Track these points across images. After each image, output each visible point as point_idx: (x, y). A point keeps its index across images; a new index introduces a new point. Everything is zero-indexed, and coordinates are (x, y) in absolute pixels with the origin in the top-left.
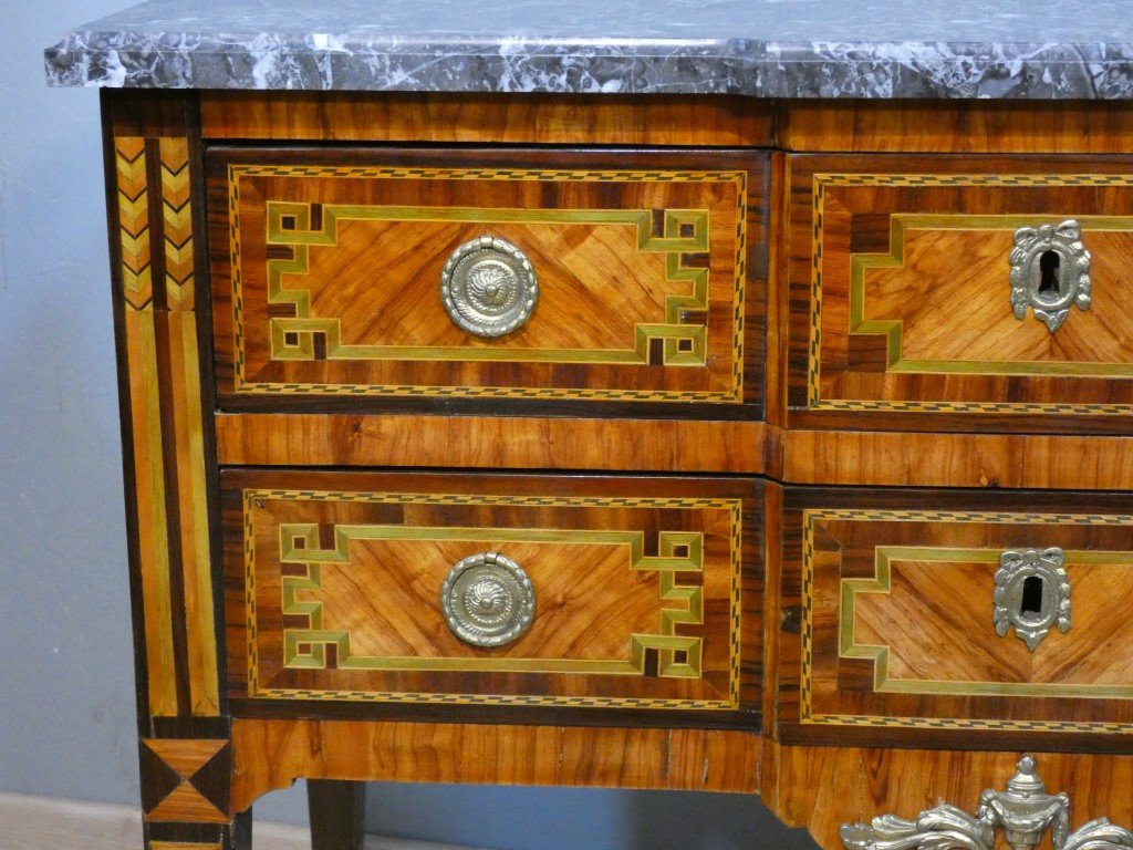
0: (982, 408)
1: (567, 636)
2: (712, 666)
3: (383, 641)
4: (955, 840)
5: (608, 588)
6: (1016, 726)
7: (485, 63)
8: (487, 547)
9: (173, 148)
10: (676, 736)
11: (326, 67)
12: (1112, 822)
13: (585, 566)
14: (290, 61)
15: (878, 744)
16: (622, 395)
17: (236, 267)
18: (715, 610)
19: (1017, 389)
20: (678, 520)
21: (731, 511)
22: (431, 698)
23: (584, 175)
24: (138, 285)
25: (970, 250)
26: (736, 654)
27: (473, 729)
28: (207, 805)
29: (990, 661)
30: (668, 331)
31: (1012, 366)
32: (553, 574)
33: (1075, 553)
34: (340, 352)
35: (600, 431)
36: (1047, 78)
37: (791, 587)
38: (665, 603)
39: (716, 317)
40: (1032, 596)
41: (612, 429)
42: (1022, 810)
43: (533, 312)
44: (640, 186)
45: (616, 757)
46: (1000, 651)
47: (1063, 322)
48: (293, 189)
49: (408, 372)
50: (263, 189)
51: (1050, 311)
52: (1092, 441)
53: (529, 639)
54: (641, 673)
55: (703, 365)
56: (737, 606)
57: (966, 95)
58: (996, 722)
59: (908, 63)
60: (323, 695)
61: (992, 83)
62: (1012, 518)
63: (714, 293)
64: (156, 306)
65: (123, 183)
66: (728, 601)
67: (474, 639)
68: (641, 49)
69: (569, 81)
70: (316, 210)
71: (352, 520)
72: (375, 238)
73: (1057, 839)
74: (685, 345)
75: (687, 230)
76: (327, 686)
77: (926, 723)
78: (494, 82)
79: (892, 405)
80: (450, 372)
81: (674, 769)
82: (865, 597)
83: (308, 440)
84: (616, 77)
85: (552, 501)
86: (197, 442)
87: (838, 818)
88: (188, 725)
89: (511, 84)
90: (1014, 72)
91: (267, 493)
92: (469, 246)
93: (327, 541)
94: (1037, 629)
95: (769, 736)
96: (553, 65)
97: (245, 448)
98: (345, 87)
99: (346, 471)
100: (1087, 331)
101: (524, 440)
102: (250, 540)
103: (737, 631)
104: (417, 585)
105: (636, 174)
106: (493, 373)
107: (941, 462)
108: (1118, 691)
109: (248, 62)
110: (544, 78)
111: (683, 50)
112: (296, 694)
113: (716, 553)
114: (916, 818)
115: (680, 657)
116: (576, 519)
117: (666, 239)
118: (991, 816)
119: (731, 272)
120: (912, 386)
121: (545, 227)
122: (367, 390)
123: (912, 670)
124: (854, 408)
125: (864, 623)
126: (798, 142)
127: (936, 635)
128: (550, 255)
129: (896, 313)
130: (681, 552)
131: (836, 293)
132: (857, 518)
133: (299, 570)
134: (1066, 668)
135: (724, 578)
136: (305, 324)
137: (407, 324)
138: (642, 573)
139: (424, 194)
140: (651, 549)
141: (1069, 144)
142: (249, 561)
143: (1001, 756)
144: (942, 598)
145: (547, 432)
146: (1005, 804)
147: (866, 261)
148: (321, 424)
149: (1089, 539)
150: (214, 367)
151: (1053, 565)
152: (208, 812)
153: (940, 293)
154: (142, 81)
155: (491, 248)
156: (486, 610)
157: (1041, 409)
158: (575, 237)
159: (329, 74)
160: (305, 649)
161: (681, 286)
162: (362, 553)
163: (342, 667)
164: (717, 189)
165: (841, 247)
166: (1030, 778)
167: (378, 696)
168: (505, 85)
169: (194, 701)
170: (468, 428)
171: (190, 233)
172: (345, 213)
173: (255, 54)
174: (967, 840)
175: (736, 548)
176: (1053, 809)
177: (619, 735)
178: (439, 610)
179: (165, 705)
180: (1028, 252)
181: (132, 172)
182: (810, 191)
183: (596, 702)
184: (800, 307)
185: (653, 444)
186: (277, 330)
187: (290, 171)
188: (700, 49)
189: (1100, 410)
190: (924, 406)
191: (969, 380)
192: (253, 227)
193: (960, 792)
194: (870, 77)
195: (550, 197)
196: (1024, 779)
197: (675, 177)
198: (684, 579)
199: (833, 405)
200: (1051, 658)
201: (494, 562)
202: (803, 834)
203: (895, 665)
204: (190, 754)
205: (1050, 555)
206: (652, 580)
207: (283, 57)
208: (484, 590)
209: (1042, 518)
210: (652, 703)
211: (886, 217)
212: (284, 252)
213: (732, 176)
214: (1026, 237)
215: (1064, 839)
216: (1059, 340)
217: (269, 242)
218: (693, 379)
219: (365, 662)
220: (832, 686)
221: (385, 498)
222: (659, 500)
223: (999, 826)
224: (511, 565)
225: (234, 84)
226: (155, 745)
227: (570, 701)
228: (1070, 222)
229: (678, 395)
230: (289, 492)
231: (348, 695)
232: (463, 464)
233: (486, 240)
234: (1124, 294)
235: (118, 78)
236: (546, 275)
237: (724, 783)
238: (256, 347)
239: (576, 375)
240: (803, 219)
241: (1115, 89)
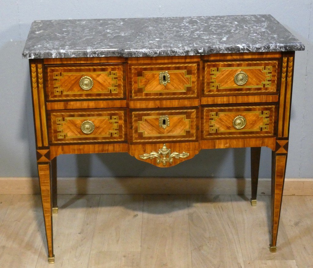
0: (156, 97)
1: (99, 131)
2: (120, 135)
3: (73, 134)
4: (155, 156)
5: (105, 124)
6: (163, 140)
7: (85, 53)
8: (87, 120)
9: (40, 66)
10: (115, 145)
11: (63, 55)
12: (177, 152)
13: (101, 122)
14: (58, 54)
15: (144, 144)
16: (106, 97)
17: (49, 82)
18: (120, 127)
19: (161, 94)
20: (114, 114)
21: (122, 113)
22: (80, 141)
23: (99, 67)
24: (35, 85)
25: (153, 75)
26: (123, 133)
27: (86, 145)
28: (47, 159)
29: (159, 131)
30: (112, 88)
31: (160, 91)
32: (97, 123)
33: (169, 116)
34: (65, 93)
35: (103, 103)
36: (162, 53)
37: (131, 123)
38: (113, 126)
39: (119, 86)
40: (164, 122)
41: (105, 102)
42: (164, 151)
43: (93, 86)
44: (107, 68)
45: (107, 148)
46: (160, 130)
47: (167, 85)
48: (57, 71)
49: (75, 95)
50: (53, 71)
51: (165, 84)
52: (171, 101)
53: (94, 132)
54: (110, 136)
55: (117, 92)
56: (123, 126)
57: (152, 56)
58: (160, 140)
59: (144, 52)
60: (63, 142)
61: (155, 54)
62: (161, 112)
63: (119, 83)
64: (37, 88)
65: (32, 71)
66: (122, 125)
67: (86, 133)
68: (107, 51)
69: (97, 55)
70: (61, 73)
71: (67, 117)
72: (69, 77)
73: (169, 155)
74: (115, 90)
75: (114, 74)
76: (64, 141)
77: (150, 140)
78: (87, 56)
79: (144, 97)
80: (81, 95)
81: (115, 150)
82: (141, 124)
83: (60, 106)
84: (104, 54)
85: (97, 113)
86: (44, 107)
87: (139, 155)
88: (43, 148)
89: (89, 56)
90: (158, 53)
91: (54, 114)
92: (83, 78)
93: (64, 120)
94: (165, 127)
95: (128, 144)
96: (95, 53)
97: (51, 108)
98: (66, 57)
99: (66, 110)
100: (170, 86)
101: (92, 104)
102: (52, 120)
103: (123, 129)
104: (77, 126)
105: (107, 67)
106: (87, 95)
107: (151, 105)
108: (177, 134)
109: (51, 54)
110: (94, 55)
111: (113, 51)
112: (59, 142)
113: (120, 118)
114: (150, 154)
115: (116, 133)
116: (100, 115)
117: (111, 75)
118: (160, 153)
119: (121, 80)
120: (147, 95)
121: (94, 74)
122: (69, 98)
123: (148, 133)
124: (139, 98)
125: (141, 127)
126: (129, 62)
127: (151, 128)
128: (95, 78)
129: (144, 85)
130: (115, 119)
131: (135, 82)
132: (140, 113)
133: (60, 124)
134: (170, 131)
135: (122, 122)
136: (59, 89)
137: (74, 89)
138: (110, 122)
139: (77, 70)
140: (111, 119)
141: (166, 61)
142: (52, 124)
143: (161, 144)
144: (152, 123)
145: (95, 103)
146: (162, 151)
147: (140, 78)
148: (62, 103)
149: (171, 114)
150: (46, 96)
151: (167, 118)
152: (47, 160)
153: (150, 82)
154: (36, 58)
155: (86, 78)
156: (87, 129)
157: (164, 97)
158: (98, 76)
159: (63, 56)
160: (61, 136)
161: (114, 82)
162: (69, 121)
163: (66, 138)
164: (118, 68)
165: (136, 76)
166: (165, 147)
167: (72, 142)
168: (88, 56)
169: (44, 144)
170: (84, 103)
171: (42, 77)
172: (65, 74)
173: (53, 53)
174: (157, 156)
175: (123, 118)
176: (168, 151)
177: (107, 145)
178: (81, 129)
179: (40, 145)
180: (161, 76)
181: (34, 69)
182: (131, 69)
183: (104, 141)
184: (131, 84)
185: (110, 103)
186: (55, 90)
187: (57, 68)
188: (115, 50)
189: (172, 96)
190: (148, 97)
191: (154, 93)
192: (52, 76)
193: (155, 150)
194: (139, 54)
195: (95, 70)
196: (164, 147)
197: (112, 67)
198: (116, 122)
199: (136, 98)
200: (167, 130)
201: (88, 122)
202: (134, 157)
203: (146, 133)
204: (44, 152)
205: (166, 116)
206: (111, 123)
207: (57, 54)
208: (87, 126)
209: (165, 111)
210: (112, 140)
211: (142, 72)
212: (56, 80)
213: (120, 66)
214: (161, 74)
215: (170, 155)
216: (166, 87)
217: (54, 78)
218: (116, 95)
219: (70, 137)
220: (137, 136)
221: (72, 113)
222: (112, 112)
223: (161, 154)
224: (91, 122)
225: (50, 57)
226: (39, 151)
227: (100, 141)
228: (167, 72)
229: (114, 97)
230: (58, 113)
231: (67, 142)
232: (83, 108)
233: (86, 77)
234: (175, 81)
235: (33, 57)
236: (94, 81)
237: (123, 151)
238: (52, 93)
239: (99, 95)
240: (130, 72)
241: (172, 55)
